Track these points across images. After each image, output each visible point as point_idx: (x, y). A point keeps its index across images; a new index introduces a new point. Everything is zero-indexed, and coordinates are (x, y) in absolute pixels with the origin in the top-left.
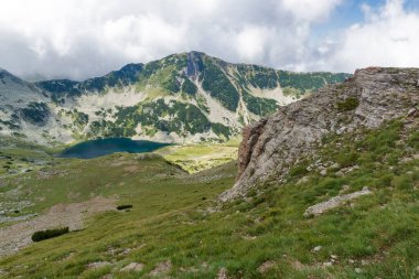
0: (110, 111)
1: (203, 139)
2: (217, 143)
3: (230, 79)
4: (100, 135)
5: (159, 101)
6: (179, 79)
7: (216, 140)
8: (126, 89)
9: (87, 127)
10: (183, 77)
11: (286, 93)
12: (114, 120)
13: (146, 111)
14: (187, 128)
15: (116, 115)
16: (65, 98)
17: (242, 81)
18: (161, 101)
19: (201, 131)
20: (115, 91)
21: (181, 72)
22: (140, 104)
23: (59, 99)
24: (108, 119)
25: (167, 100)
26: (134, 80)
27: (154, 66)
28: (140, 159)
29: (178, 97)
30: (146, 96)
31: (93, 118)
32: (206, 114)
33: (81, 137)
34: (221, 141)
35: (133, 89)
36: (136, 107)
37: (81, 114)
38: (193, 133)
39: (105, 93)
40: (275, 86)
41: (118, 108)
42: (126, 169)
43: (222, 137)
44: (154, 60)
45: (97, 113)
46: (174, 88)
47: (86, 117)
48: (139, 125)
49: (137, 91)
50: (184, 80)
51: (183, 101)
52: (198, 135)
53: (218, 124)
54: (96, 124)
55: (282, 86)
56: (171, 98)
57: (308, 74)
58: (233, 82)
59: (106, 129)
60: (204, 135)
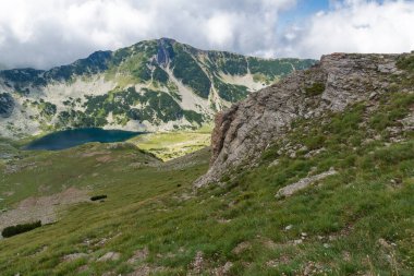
0: (79, 100)
1: (176, 127)
2: (190, 130)
3: (201, 66)
4: (69, 125)
5: (130, 89)
6: (150, 67)
7: (189, 127)
8: (95, 77)
9: (55, 118)
10: (153, 64)
11: (256, 79)
12: (83, 110)
13: (116, 100)
14: (160, 116)
15: (86, 104)
16: (30, 88)
17: (213, 68)
18: (132, 90)
19: (174, 119)
20: (84, 80)
21: (151, 59)
22: (110, 92)
23: (23, 89)
24: (77, 108)
25: (138, 88)
26: (103, 68)
27: (124, 53)
28: (112, 149)
29: (149, 85)
30: (116, 84)
31: (61, 108)
32: (177, 101)
33: (49, 128)
34: (194, 128)
35: (102, 78)
36: (106, 96)
37: (48, 104)
38: (166, 120)
39: (73, 82)
40: (246, 72)
41: (87, 97)
42: (98, 159)
43: (195, 124)
44: (123, 47)
45: (66, 103)
46: (144, 76)
47: (54, 107)
48: (111, 114)
49: (107, 80)
50: (154, 68)
51: (154, 89)
52: (171, 123)
53: (191, 112)
54: (65, 114)
55: (252, 73)
56: (143, 86)
57: (277, 61)
58: (204, 70)
59: (76, 119)
60: (177, 122)
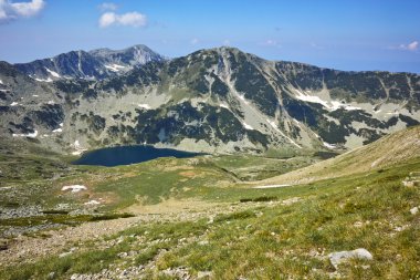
0: (129, 114)
1: (237, 149)
2: (254, 153)
3: (266, 77)
4: (118, 141)
5: (185, 103)
6: (207, 78)
7: (252, 150)
8: (147, 89)
9: (104, 135)
10: (213, 75)
11: (334, 96)
12: (134, 125)
13: (170, 114)
14: (218, 135)
15: (136, 118)
16: (80, 99)
17: (280, 81)
18: (187, 104)
19: (235, 140)
20: (135, 92)
21: (210, 70)
22: (163, 106)
23: (74, 101)
24: (126, 124)
25: (195, 102)
26: (155, 79)
27: (180, 62)
28: (194, 165)
29: (206, 99)
30: (170, 97)
31: (111, 122)
32: (239, 118)
33: (98, 143)
34: (258, 151)
35: (155, 91)
36: (159, 111)
37: (98, 118)
38: (225, 140)
39: (124, 93)
40: (321, 87)
41: (138, 111)
42: (182, 173)
43: (260, 146)
44: (179, 57)
45: (115, 117)
46: (200, 88)
47: (103, 120)
48: (163, 131)
49: (160, 92)
50: (213, 80)
51: (212, 104)
52: (231, 144)
53: (255, 131)
54: (114, 129)
55: (329, 87)
56: (200, 100)
57: (361, 74)
58: (271, 83)
59: (125, 135)
60: (238, 144)
